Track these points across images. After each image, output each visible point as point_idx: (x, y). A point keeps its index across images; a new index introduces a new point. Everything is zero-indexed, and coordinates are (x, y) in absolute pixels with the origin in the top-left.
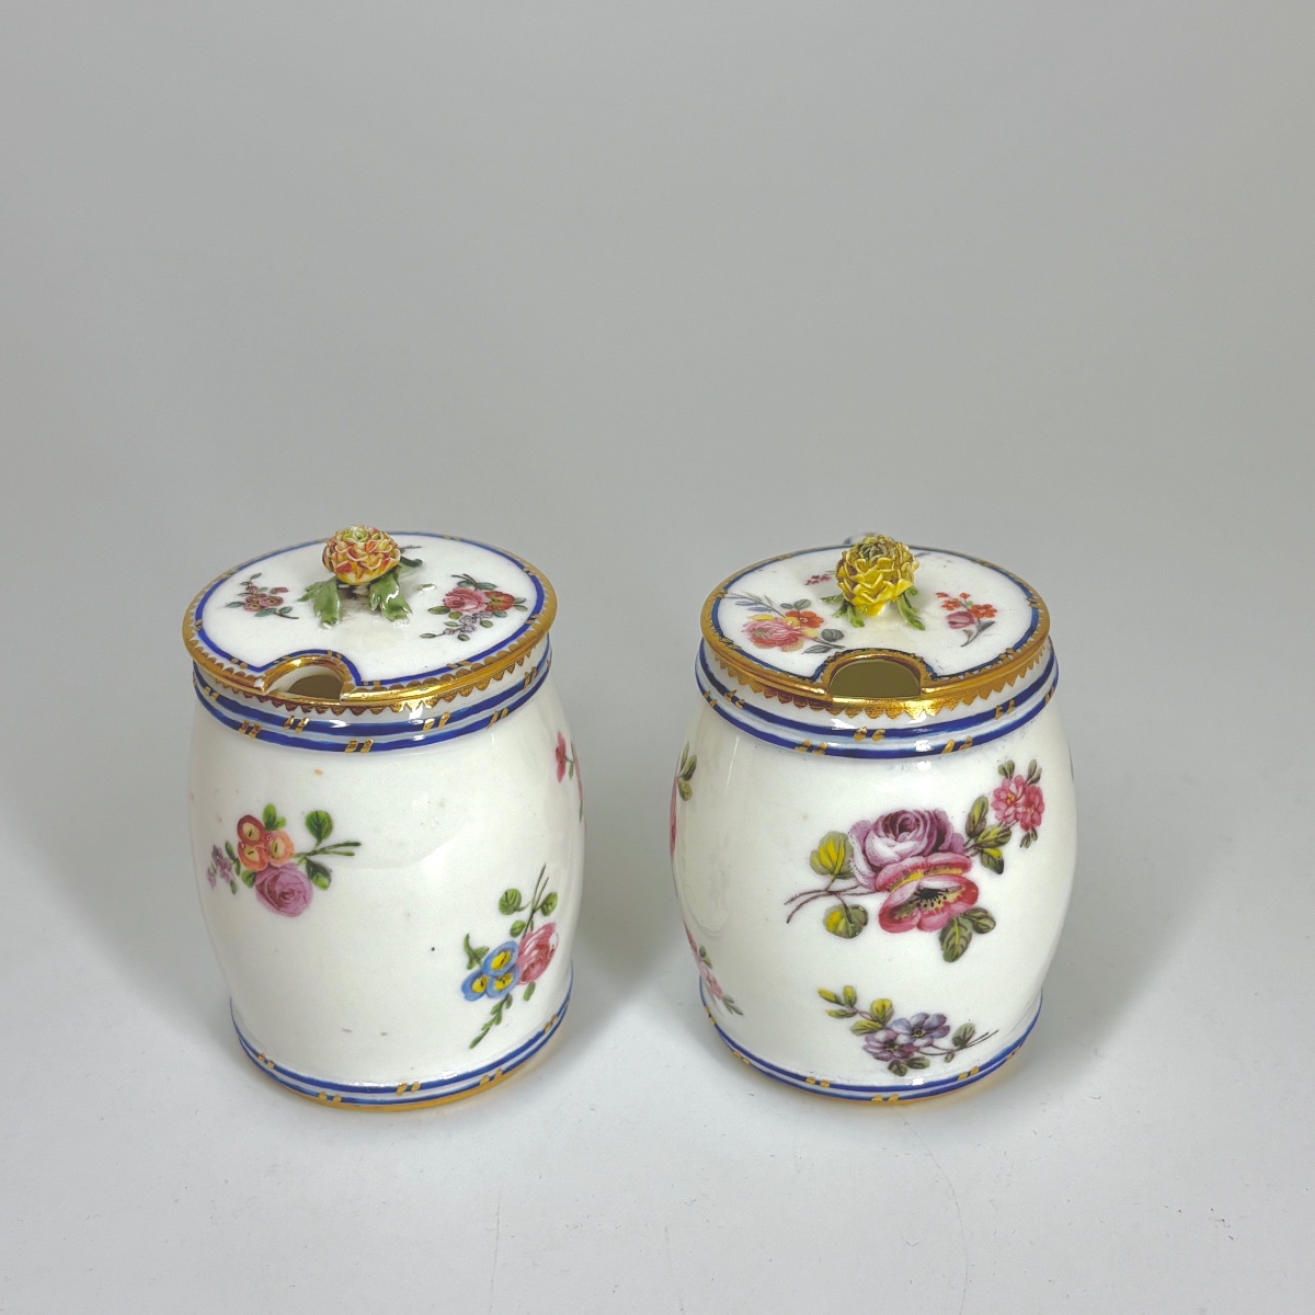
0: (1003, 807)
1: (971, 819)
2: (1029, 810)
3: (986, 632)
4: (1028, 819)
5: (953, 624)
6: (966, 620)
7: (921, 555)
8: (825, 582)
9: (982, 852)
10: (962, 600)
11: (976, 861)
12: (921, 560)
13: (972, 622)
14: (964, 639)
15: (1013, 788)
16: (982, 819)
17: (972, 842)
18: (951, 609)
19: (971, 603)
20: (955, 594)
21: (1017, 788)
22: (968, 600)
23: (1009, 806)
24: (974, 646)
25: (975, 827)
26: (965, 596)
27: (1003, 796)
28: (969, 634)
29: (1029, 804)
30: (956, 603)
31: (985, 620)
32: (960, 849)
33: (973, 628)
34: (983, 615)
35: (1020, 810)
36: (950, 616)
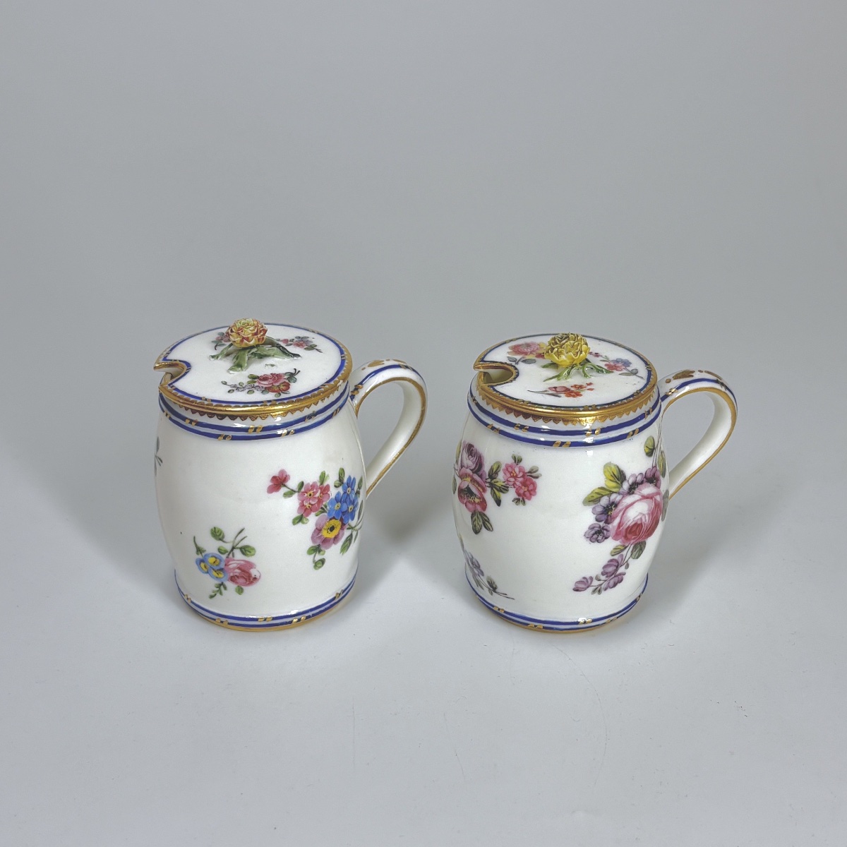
0: (509, 475)
1: (492, 469)
2: (523, 487)
4: (522, 492)
9: (492, 489)
11: (489, 490)
15: (517, 470)
16: (496, 473)
17: (489, 480)
21: (519, 472)
23: (511, 477)
25: (493, 474)
27: (510, 469)
29: (524, 484)
32: (484, 480)
35: (518, 483)
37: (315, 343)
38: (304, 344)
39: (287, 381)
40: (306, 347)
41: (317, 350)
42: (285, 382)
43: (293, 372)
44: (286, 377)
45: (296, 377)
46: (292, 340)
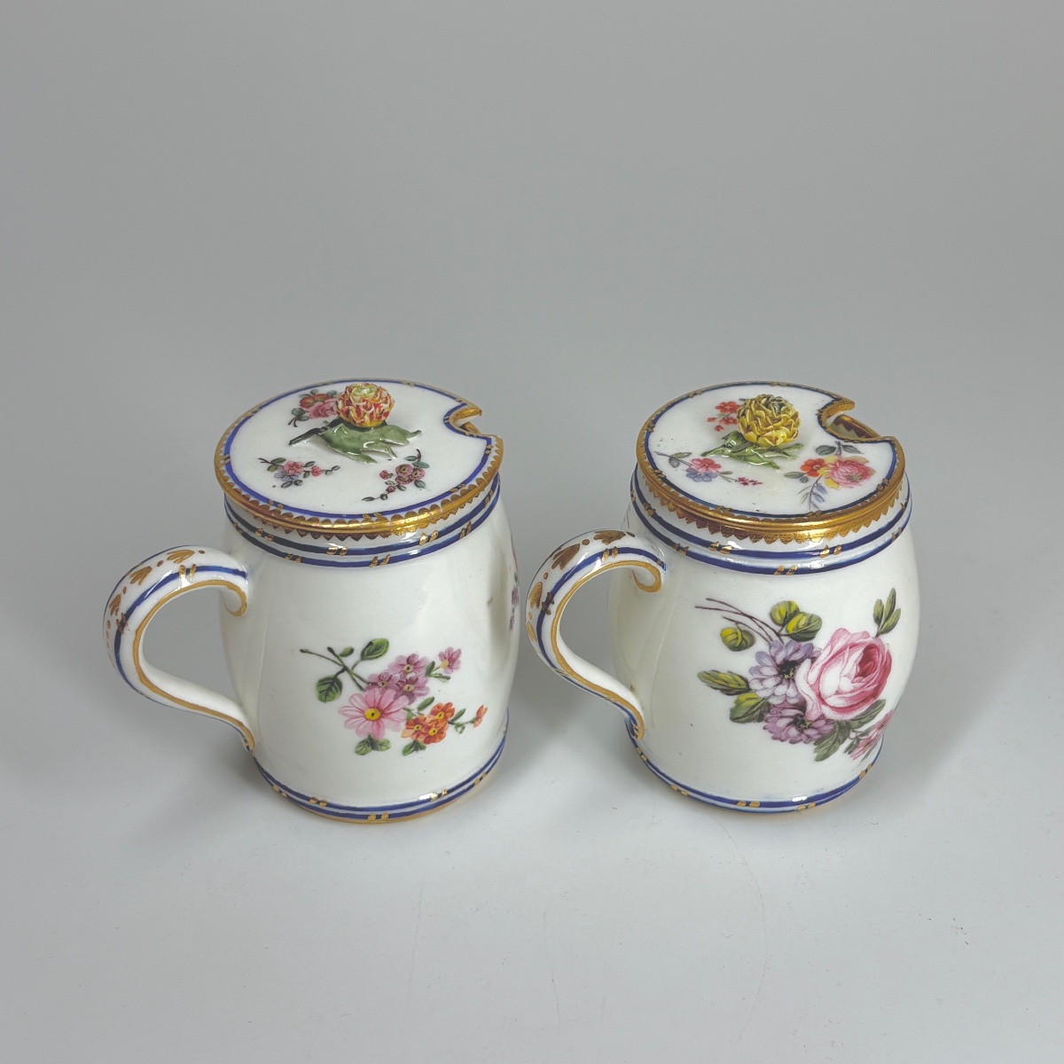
37: (271, 474)
38: (286, 469)
39: (304, 409)
40: (284, 464)
41: (267, 462)
42: (308, 407)
43: (298, 423)
44: (307, 414)
45: (293, 416)
46: (306, 474)
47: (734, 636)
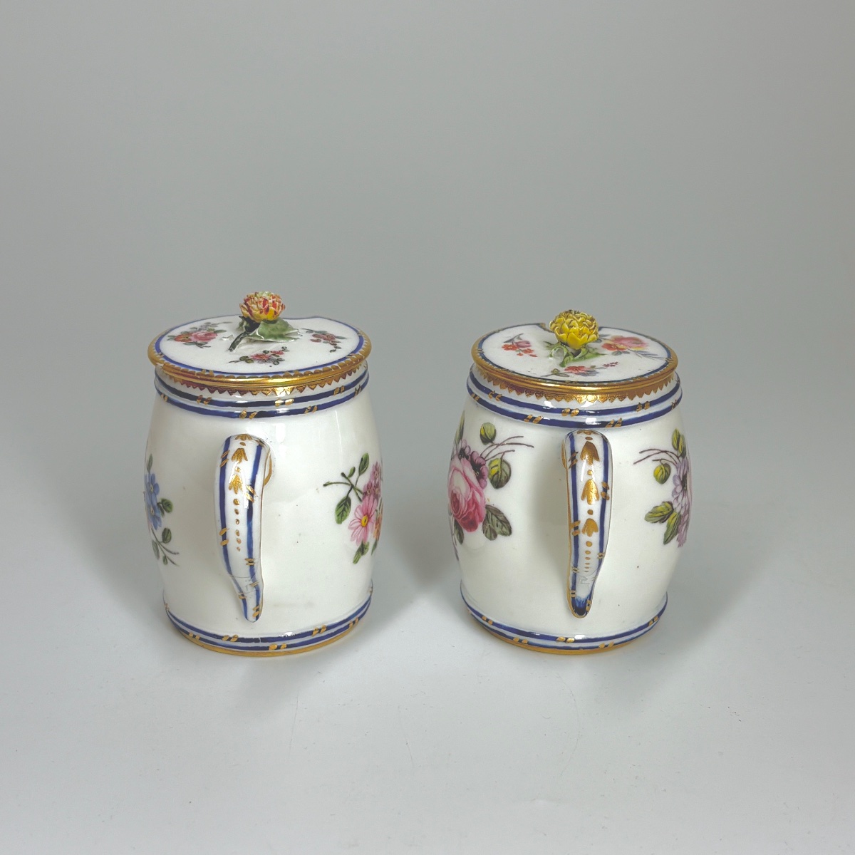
3: (510, 338)
5: (528, 343)
6: (520, 344)
7: (547, 376)
8: (606, 364)
10: (521, 353)
12: (545, 373)
13: (517, 343)
14: (521, 336)
18: (529, 349)
19: (517, 351)
20: (526, 356)
22: (518, 353)
24: (517, 334)
26: (520, 355)
28: (519, 338)
30: (526, 351)
31: (509, 344)
33: (516, 340)
34: (510, 346)
36: (529, 346)
47: (661, 472)
